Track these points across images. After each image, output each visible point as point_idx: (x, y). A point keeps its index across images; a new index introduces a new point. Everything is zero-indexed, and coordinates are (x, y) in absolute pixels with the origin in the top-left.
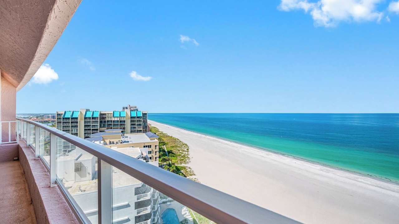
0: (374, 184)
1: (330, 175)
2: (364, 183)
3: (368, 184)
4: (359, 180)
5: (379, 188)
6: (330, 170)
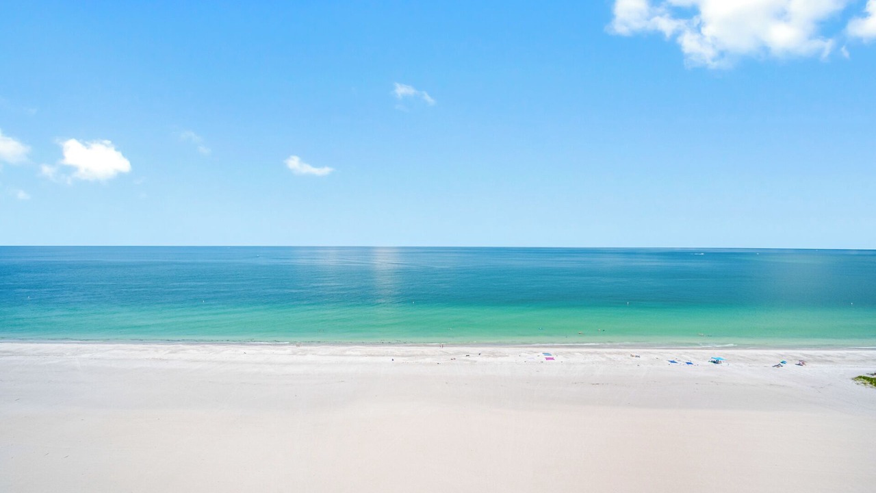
0: (364, 354)
2: (352, 355)
3: (357, 355)
5: (369, 357)
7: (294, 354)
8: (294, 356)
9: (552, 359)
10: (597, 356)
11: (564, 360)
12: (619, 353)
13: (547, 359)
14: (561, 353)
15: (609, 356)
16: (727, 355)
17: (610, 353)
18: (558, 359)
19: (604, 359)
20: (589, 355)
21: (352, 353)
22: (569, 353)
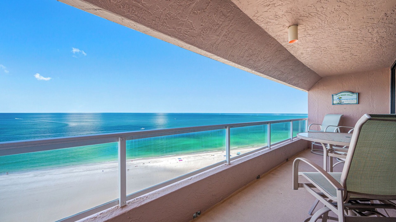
0: (85, 170)
1: (47, 177)
2: (78, 172)
3: (81, 172)
4: (74, 171)
5: (89, 171)
6: (46, 173)
7: (36, 176)
8: (36, 177)
9: (182, 160)
10: (199, 157)
11: (187, 160)
12: (207, 155)
13: (180, 161)
14: (185, 158)
15: (203, 156)
16: (242, 151)
17: (204, 155)
18: (184, 160)
19: (201, 158)
20: (196, 157)
21: (77, 170)
22: (188, 157)
